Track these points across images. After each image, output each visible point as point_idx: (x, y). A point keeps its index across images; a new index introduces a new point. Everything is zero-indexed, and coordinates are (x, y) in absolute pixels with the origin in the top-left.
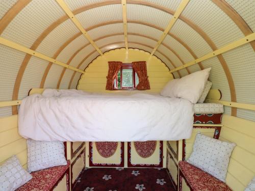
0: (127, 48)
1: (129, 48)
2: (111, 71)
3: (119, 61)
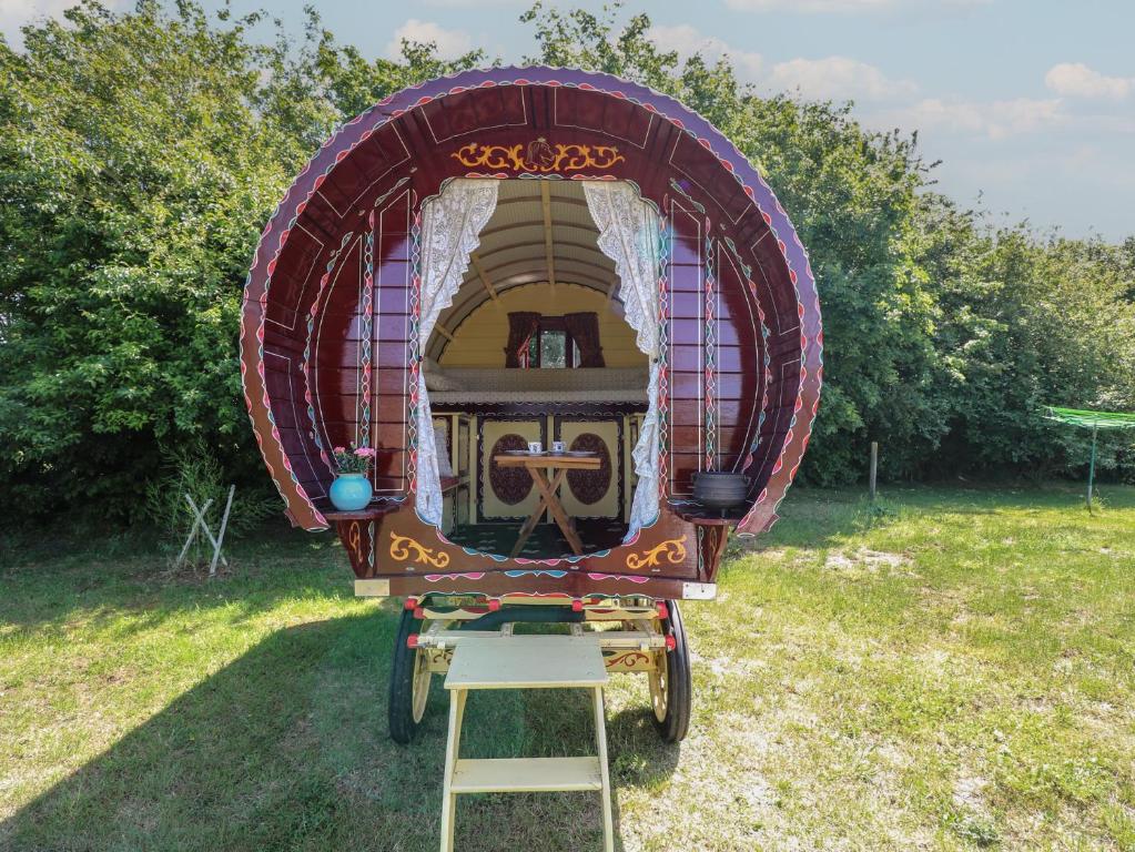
0: (552, 282)
1: (556, 282)
2: (515, 335)
3: (533, 311)
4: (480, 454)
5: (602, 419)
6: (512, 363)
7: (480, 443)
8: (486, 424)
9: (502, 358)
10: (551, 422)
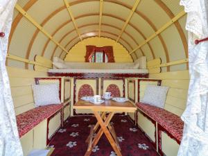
1: (101, 37)
2: (88, 52)
4: (75, 91)
5: (118, 79)
6: (87, 61)
7: (75, 87)
8: (77, 80)
9: (84, 59)
10: (100, 80)
